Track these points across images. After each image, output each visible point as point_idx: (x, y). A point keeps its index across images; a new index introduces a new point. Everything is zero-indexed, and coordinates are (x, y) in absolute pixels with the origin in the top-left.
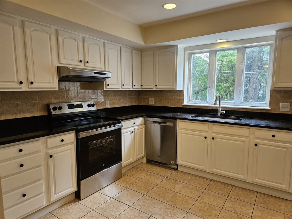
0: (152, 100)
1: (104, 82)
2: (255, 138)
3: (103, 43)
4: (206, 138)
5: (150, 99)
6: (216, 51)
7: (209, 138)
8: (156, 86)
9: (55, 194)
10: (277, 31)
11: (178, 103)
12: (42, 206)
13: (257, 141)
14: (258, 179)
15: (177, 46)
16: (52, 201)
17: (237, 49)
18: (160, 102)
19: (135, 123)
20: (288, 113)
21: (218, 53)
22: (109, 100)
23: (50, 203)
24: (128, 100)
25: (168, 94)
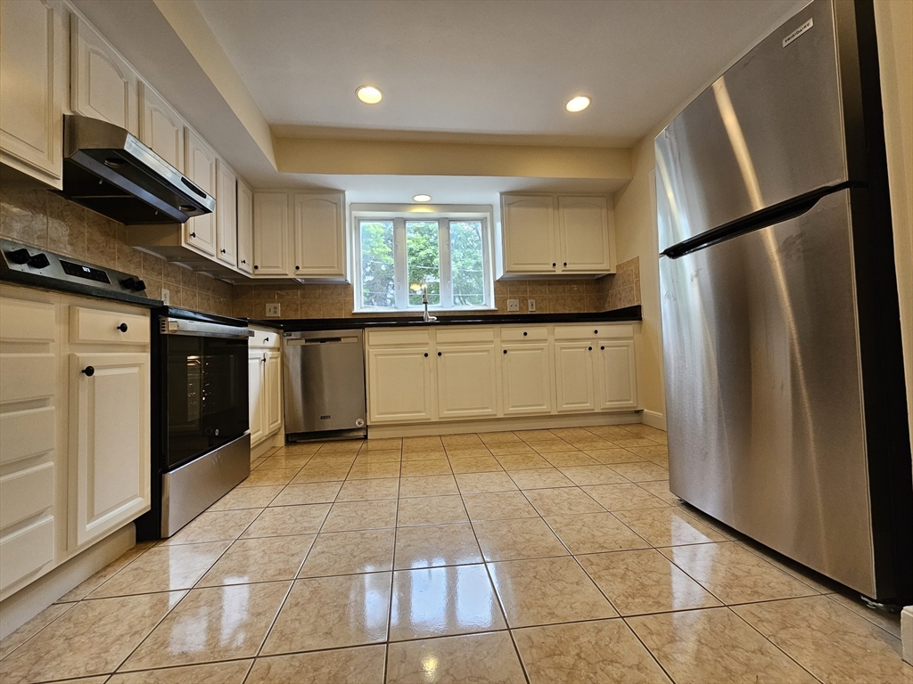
0: (275, 308)
1: (183, 224)
2: (502, 341)
3: (182, 129)
4: (426, 355)
5: (268, 306)
6: (405, 220)
7: (433, 355)
8: (297, 268)
9: (92, 516)
10: (502, 194)
11: (341, 309)
12: (40, 568)
13: (506, 346)
14: (513, 407)
15: (343, 192)
16: (83, 546)
17: (438, 220)
18: (296, 310)
19: (267, 339)
20: (518, 313)
21: (408, 225)
22: (171, 290)
23: (67, 556)
24: (212, 302)
25: (319, 292)
